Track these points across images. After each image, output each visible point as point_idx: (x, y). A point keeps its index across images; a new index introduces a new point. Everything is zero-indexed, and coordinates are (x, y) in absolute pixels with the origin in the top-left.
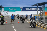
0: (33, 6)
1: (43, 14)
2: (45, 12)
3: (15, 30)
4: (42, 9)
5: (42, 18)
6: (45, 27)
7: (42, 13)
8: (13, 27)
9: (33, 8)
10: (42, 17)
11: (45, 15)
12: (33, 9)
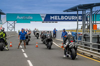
0: (67, 11)
1: (89, 27)
2: (93, 24)
3: (29, 61)
4: (87, 18)
5: (86, 36)
6: (94, 57)
7: (86, 27)
8: (26, 56)
9: (68, 15)
10: (87, 34)
11: (93, 31)
12: (68, 18)
